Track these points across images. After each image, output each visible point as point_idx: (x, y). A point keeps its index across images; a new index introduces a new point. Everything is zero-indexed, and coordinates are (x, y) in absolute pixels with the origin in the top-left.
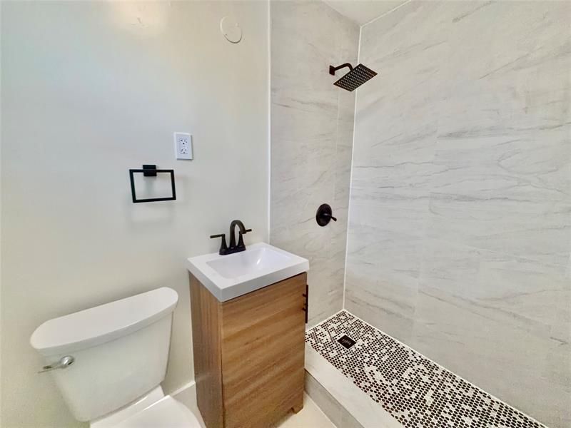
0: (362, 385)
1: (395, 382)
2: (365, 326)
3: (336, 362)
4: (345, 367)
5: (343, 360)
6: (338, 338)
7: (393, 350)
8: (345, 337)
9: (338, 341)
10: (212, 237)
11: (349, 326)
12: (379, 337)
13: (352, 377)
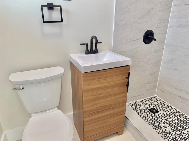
0: (158, 130)
1: (178, 133)
2: (167, 105)
3: (145, 119)
4: (150, 121)
5: (149, 118)
6: (149, 108)
7: (182, 119)
8: (154, 109)
9: (149, 110)
10: (81, 44)
11: (157, 104)
12: (175, 111)
13: (152, 126)
